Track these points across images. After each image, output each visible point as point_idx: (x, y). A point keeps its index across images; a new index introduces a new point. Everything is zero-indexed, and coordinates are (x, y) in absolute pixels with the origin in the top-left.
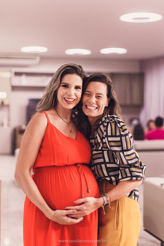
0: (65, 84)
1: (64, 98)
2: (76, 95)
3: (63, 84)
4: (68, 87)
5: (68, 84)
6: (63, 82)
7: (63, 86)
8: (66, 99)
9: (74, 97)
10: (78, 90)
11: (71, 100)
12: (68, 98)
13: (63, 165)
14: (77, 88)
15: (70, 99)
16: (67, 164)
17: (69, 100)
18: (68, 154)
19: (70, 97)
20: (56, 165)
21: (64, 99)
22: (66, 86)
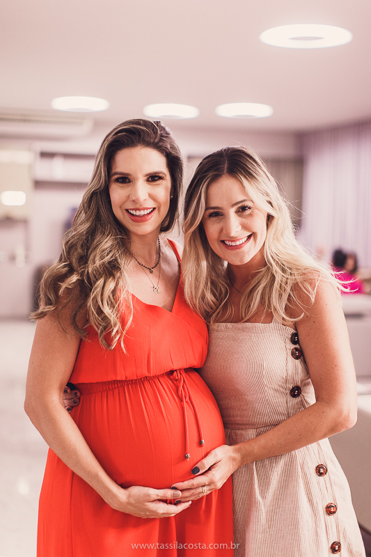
0: (119, 176)
1: (127, 210)
2: (152, 197)
3: (116, 176)
4: (130, 182)
5: (128, 174)
6: (114, 171)
7: (117, 180)
8: (131, 212)
9: (151, 204)
10: (155, 183)
11: (142, 213)
12: (136, 210)
13: (137, 377)
14: (153, 178)
15: (139, 210)
16: (147, 374)
17: (138, 213)
18: (149, 350)
19: (138, 206)
20: (118, 379)
21: (126, 214)
22: (125, 179)
